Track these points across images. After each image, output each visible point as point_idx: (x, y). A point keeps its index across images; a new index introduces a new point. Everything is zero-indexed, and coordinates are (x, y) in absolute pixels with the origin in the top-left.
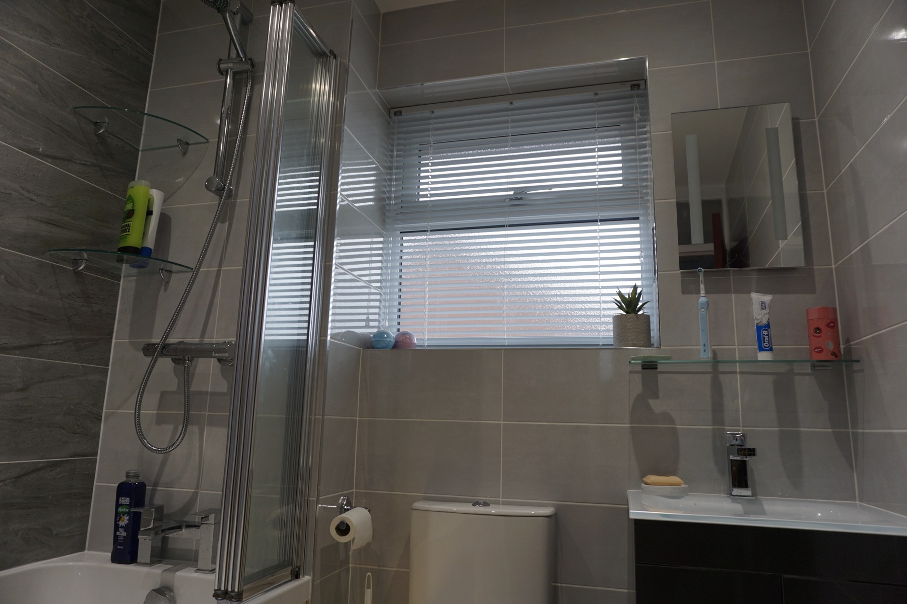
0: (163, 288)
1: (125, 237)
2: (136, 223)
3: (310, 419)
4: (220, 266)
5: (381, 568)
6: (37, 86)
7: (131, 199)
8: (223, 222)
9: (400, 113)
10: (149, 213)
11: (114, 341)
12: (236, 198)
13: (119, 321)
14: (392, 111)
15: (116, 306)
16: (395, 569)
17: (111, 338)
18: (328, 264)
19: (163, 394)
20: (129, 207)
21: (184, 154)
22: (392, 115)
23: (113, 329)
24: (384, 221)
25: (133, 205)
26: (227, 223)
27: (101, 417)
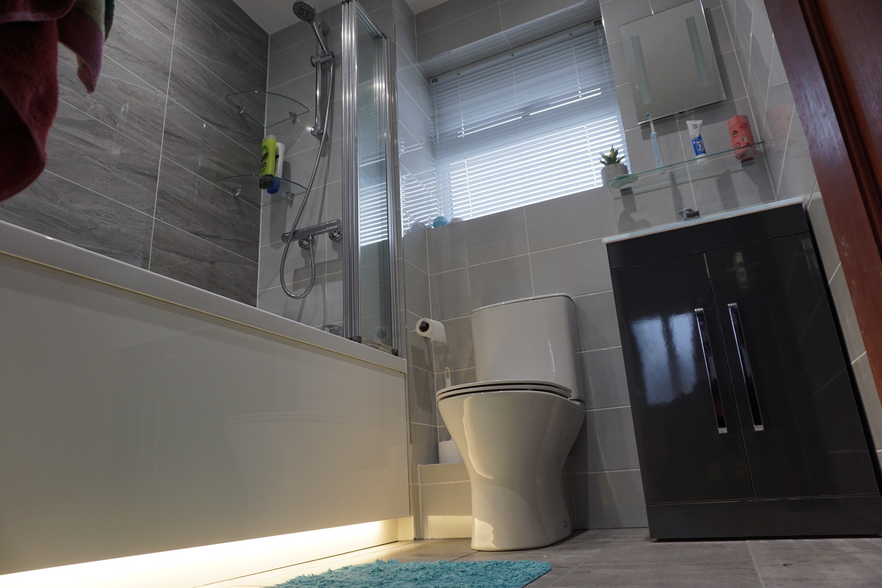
0: (289, 206)
1: (264, 170)
2: (270, 160)
3: (397, 312)
4: (325, 183)
5: (456, 371)
6: (206, 82)
7: (265, 147)
8: (324, 156)
9: (436, 80)
10: (277, 157)
11: (260, 247)
12: (331, 139)
13: (262, 234)
14: (431, 80)
15: (259, 225)
16: (466, 369)
17: (258, 245)
18: (397, 209)
19: (296, 271)
20: (264, 152)
21: (294, 122)
22: (431, 82)
23: (259, 239)
24: (434, 152)
25: (267, 151)
26: (327, 156)
27: (256, 295)
